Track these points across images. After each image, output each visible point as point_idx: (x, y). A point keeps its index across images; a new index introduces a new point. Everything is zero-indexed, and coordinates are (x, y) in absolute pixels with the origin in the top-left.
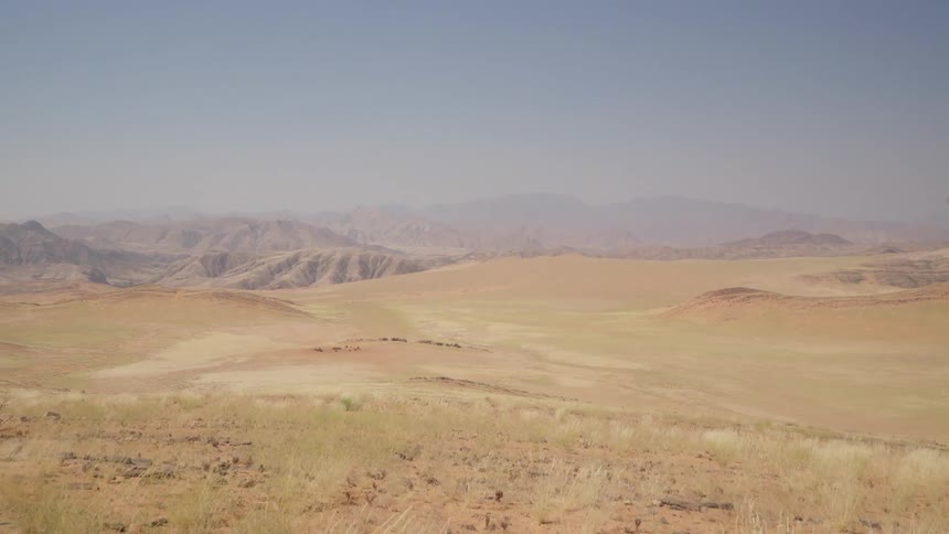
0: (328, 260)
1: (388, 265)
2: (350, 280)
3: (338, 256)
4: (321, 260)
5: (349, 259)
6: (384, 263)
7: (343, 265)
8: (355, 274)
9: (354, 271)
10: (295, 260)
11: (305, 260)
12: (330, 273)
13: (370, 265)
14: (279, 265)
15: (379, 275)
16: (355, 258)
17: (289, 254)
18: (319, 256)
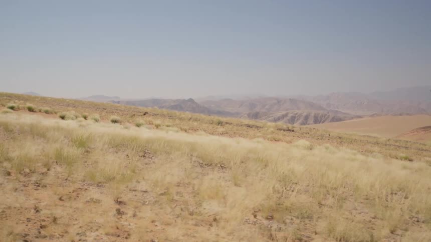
0: (300, 115)
1: (327, 118)
2: (308, 124)
3: (305, 114)
4: (297, 116)
5: (310, 115)
6: (326, 117)
7: (307, 118)
8: (312, 122)
9: (311, 120)
10: (286, 115)
11: (290, 115)
12: (300, 121)
13: (319, 118)
14: (279, 117)
15: (323, 122)
16: (313, 115)
17: (284, 113)
18: (296, 114)
